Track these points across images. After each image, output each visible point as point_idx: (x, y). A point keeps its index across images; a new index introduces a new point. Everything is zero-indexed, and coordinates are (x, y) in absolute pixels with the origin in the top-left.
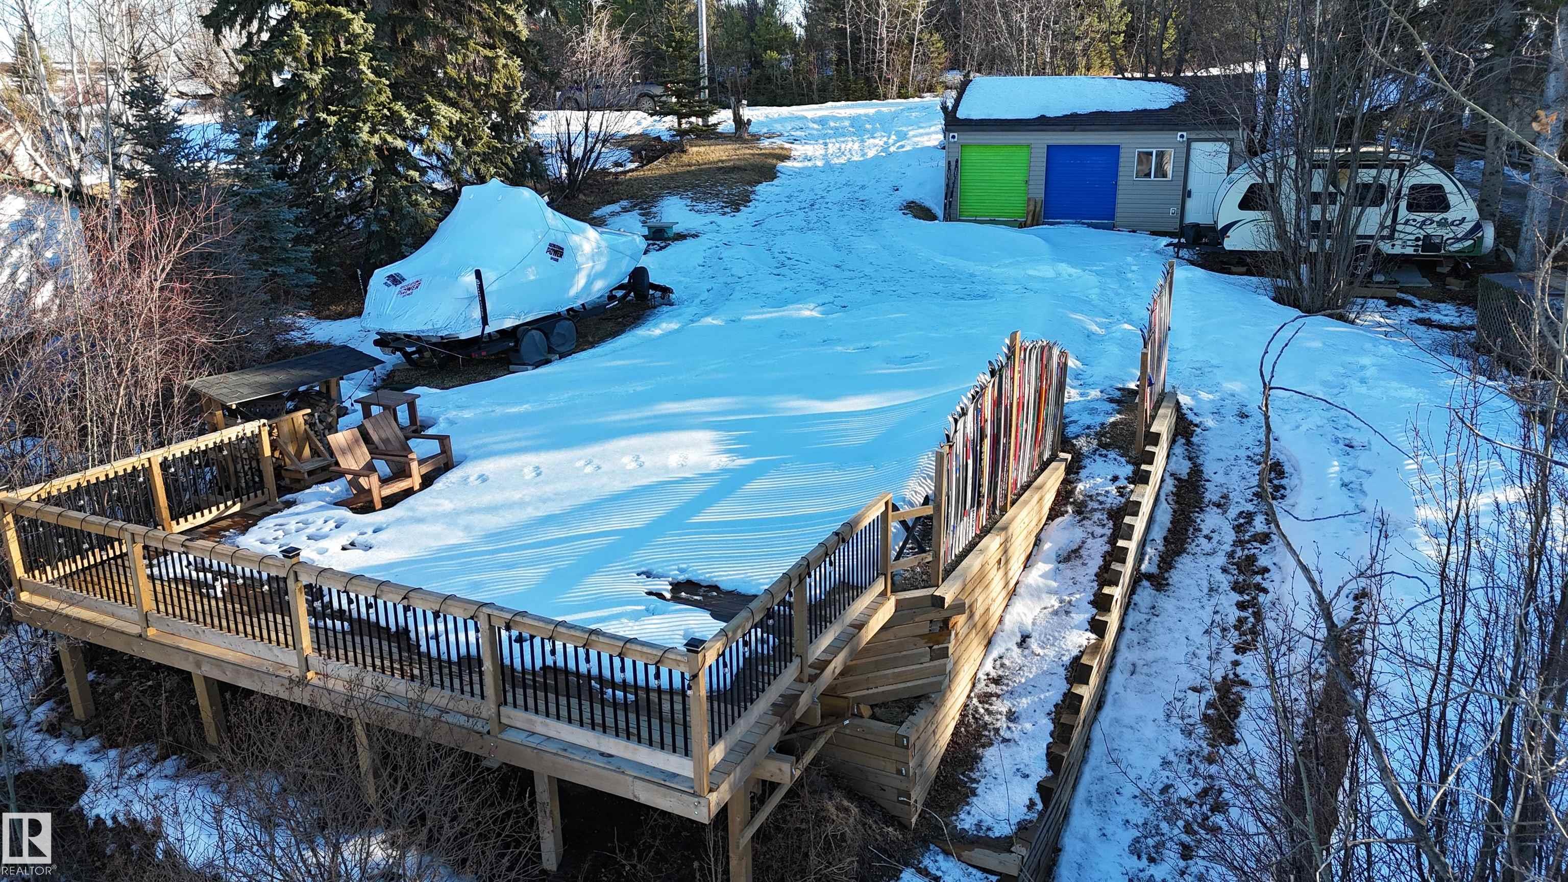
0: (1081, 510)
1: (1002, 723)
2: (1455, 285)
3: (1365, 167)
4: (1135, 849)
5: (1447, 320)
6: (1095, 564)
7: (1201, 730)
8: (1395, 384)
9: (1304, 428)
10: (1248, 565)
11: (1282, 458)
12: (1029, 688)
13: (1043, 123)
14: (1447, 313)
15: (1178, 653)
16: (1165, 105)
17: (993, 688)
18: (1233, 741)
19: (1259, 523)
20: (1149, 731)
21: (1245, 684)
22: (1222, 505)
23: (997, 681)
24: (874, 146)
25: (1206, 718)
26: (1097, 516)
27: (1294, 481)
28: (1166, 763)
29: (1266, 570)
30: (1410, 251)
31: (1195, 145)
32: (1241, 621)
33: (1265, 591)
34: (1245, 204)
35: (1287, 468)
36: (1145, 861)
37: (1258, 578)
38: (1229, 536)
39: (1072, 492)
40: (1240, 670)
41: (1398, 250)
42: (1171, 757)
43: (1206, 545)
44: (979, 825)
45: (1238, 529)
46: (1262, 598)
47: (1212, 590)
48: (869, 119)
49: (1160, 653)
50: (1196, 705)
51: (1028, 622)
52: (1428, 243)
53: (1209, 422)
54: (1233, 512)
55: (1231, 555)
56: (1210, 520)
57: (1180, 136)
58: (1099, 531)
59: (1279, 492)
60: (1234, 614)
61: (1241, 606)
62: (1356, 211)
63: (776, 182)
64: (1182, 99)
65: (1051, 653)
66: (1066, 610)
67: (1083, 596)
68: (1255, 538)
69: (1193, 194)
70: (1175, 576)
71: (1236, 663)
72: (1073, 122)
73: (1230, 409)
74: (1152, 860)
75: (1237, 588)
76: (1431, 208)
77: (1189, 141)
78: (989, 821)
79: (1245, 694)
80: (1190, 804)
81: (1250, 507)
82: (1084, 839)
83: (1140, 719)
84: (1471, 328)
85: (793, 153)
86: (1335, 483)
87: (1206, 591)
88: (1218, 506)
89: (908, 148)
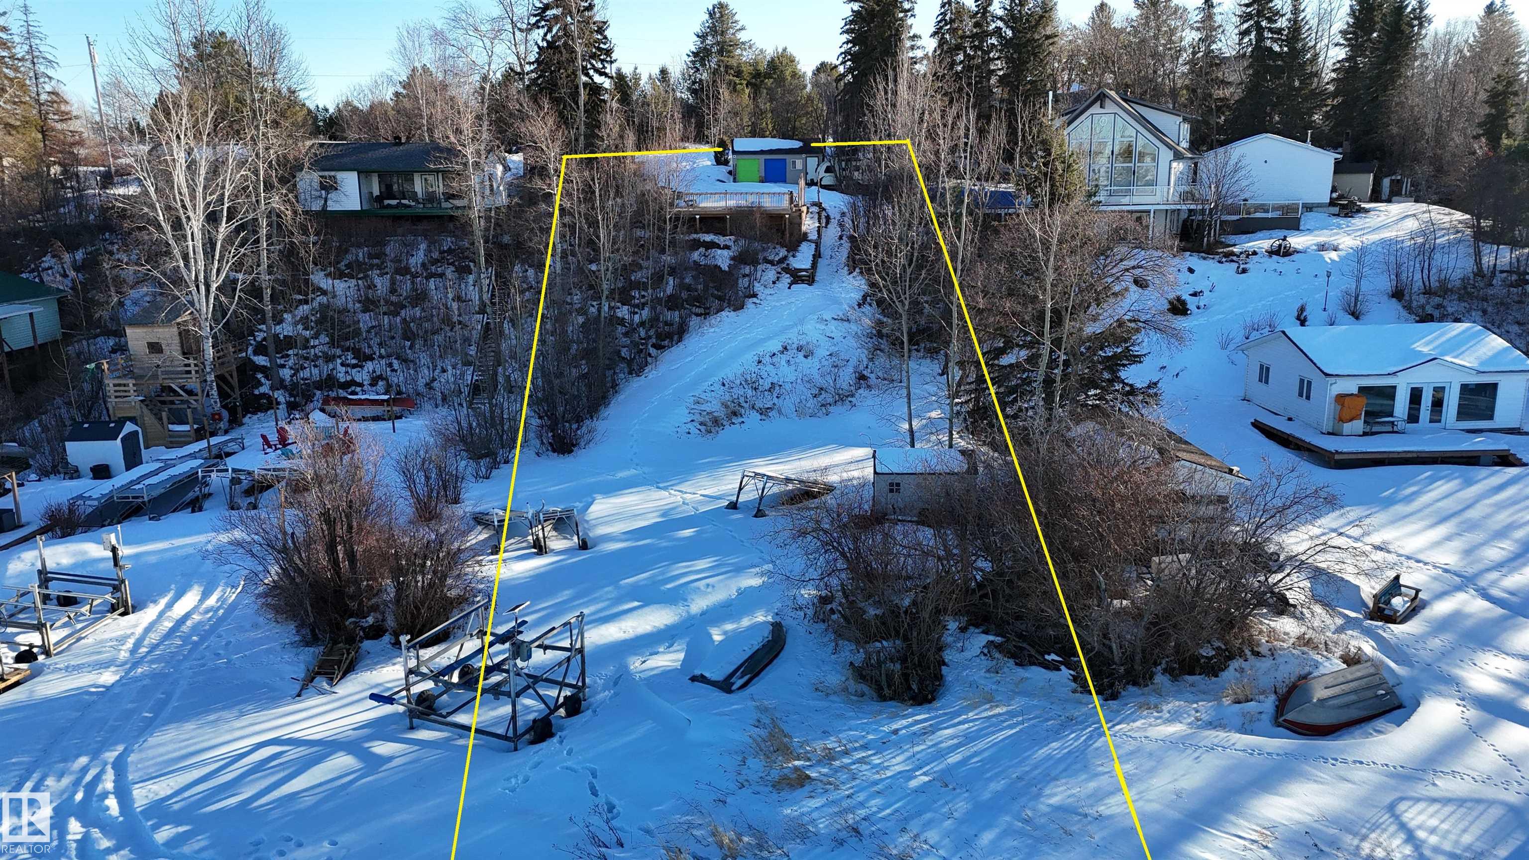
13: (762, 152)
34: (826, 172)
57: (804, 156)
72: (771, 152)
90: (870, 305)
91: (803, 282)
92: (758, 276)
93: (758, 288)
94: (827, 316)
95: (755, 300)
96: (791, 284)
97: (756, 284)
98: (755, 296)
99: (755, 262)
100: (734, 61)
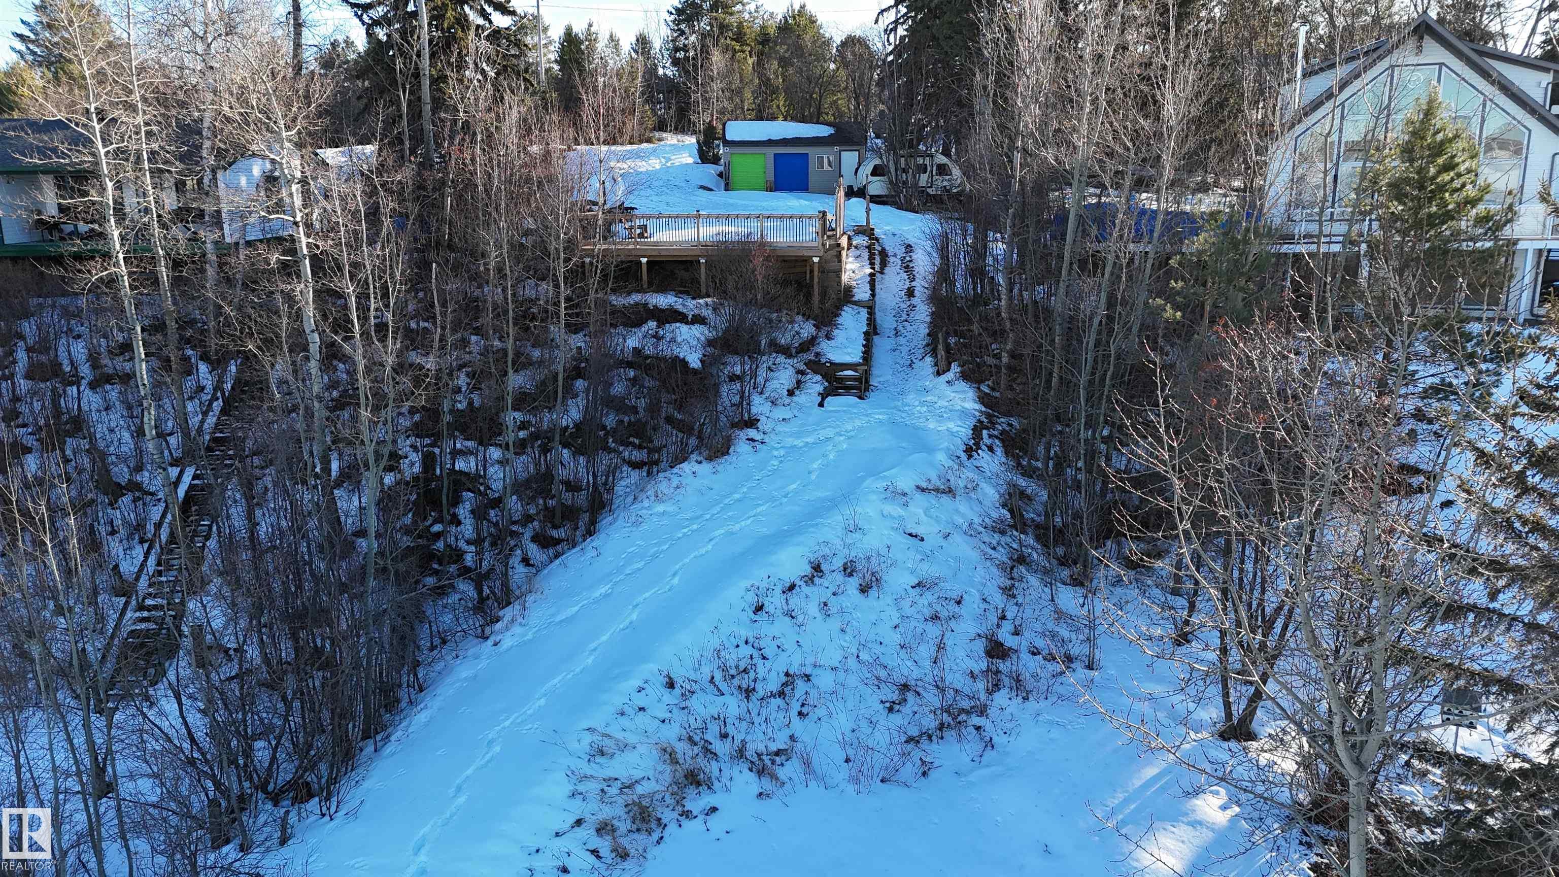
0: (856, 247)
1: (854, 285)
3: (920, 156)
4: (894, 313)
6: (867, 260)
7: (905, 295)
9: (915, 237)
12: (859, 282)
13: (770, 143)
15: (893, 285)
16: (827, 135)
18: (914, 296)
24: (656, 163)
26: (863, 248)
27: (917, 248)
28: (897, 304)
29: (913, 267)
30: (937, 192)
31: (844, 152)
32: (909, 277)
33: (914, 271)
34: (872, 175)
35: (913, 246)
37: (911, 269)
39: (852, 243)
41: (933, 191)
42: (898, 300)
43: (894, 265)
44: (859, 301)
45: (901, 260)
48: (639, 151)
49: (887, 280)
50: (902, 291)
52: (944, 189)
53: (883, 237)
54: (899, 257)
55: (901, 265)
56: (892, 259)
57: (836, 149)
58: (865, 253)
59: (912, 251)
60: (906, 276)
62: (919, 175)
64: (834, 132)
65: (863, 274)
66: (863, 267)
68: (908, 261)
69: (844, 175)
70: (885, 271)
71: (910, 284)
72: (784, 142)
73: (889, 234)
75: (905, 272)
76: (945, 174)
77: (840, 151)
79: (915, 289)
80: (906, 308)
82: (879, 308)
83: (886, 291)
87: (896, 273)
88: (894, 256)
90: (991, 449)
91: (848, 390)
92: (760, 379)
93: (759, 406)
94: (906, 482)
95: (752, 433)
96: (824, 396)
97: (757, 399)
98: (752, 423)
99: (752, 351)
100: (733, 20)
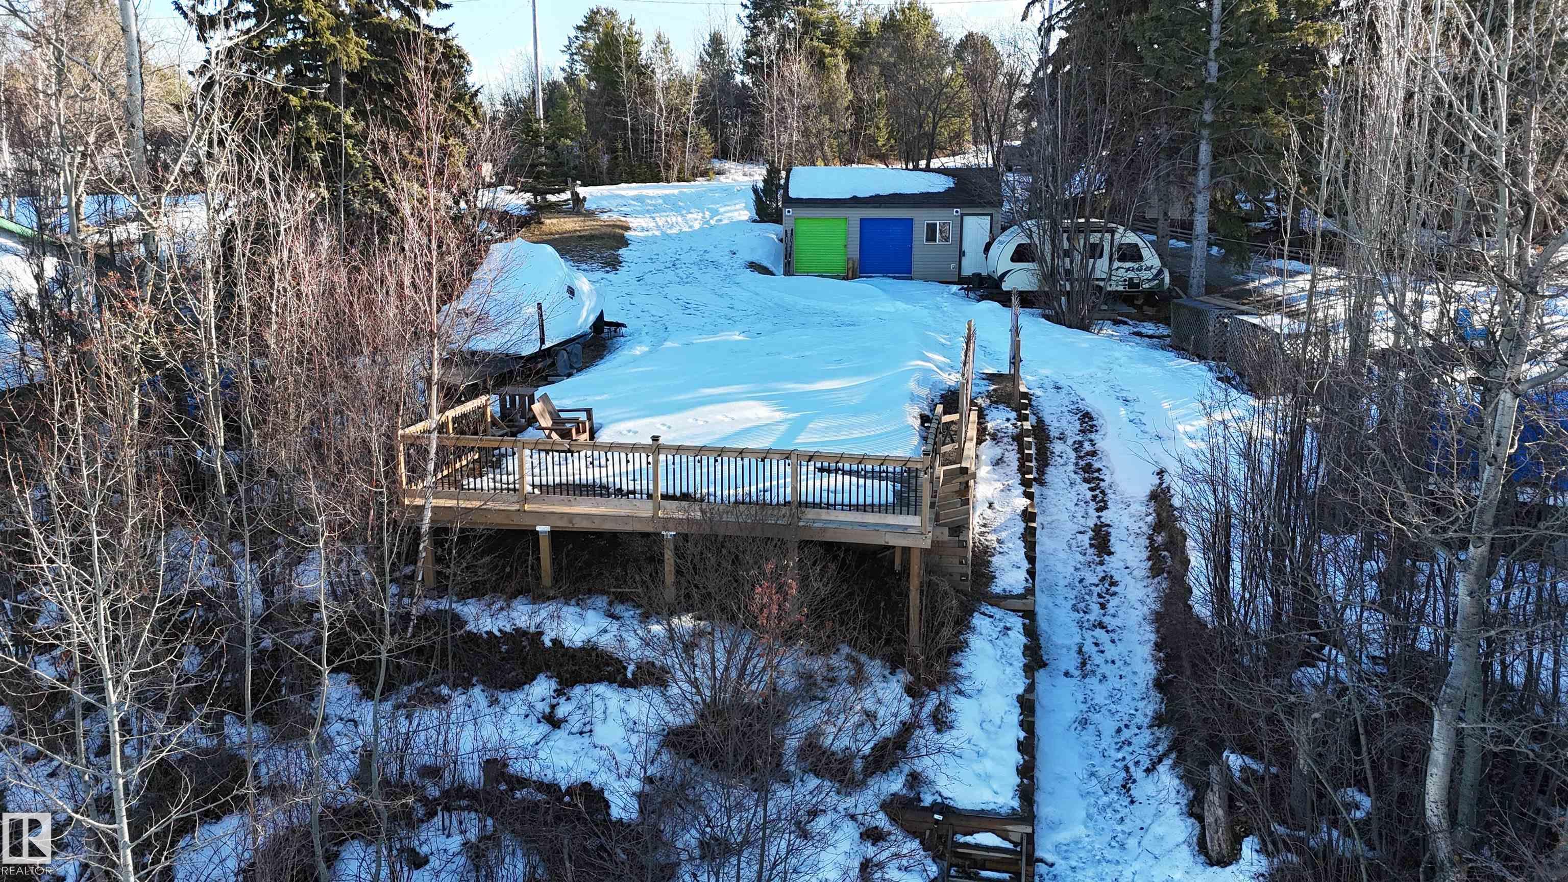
0: (994, 437)
1: (996, 545)
2: (1149, 311)
3: (1095, 232)
4: (1075, 608)
5: (1151, 332)
6: (1015, 465)
7: (1091, 551)
8: (1139, 366)
9: (1097, 392)
10: (1088, 468)
11: (1089, 410)
12: (1004, 527)
13: (855, 202)
14: (1149, 328)
15: (1065, 516)
16: (942, 190)
17: (983, 529)
18: (1110, 553)
19: (1087, 446)
20: (1062, 555)
21: (1109, 526)
22: (1062, 438)
23: (985, 526)
24: (696, 220)
25: (1091, 545)
26: (1005, 440)
27: (1101, 421)
28: (1076, 569)
29: (1099, 470)
30: (1121, 288)
31: (966, 218)
32: (1094, 498)
33: (1103, 480)
34: (1013, 260)
35: (1094, 415)
36: (1082, 614)
37: (1096, 474)
38: (1073, 455)
39: (985, 429)
40: (1102, 520)
41: (1114, 288)
42: (1079, 566)
43: (1062, 461)
44: (1004, 590)
45: (1076, 450)
46: (1102, 484)
47: (1072, 484)
48: (679, 198)
49: (1054, 518)
50: (1085, 540)
51: (989, 495)
52: (1131, 283)
53: (1038, 392)
54: (1070, 442)
55: (1077, 464)
56: (1057, 447)
57: (956, 212)
58: (1010, 448)
59: (1093, 429)
60: (1089, 495)
61: (1091, 489)
62: (1091, 261)
63: (630, 247)
64: (952, 185)
65: (1009, 509)
66: (1008, 489)
67: (1015, 480)
68: (1088, 454)
69: (967, 254)
70: (1048, 478)
71: (1099, 517)
72: (876, 201)
73: (1049, 385)
74: (1085, 612)
75: (1086, 480)
76: (1132, 259)
77: (962, 215)
78: (1008, 588)
79: (1110, 530)
80: (1097, 585)
81: (1079, 438)
82: (1046, 608)
83: (1055, 550)
84: (1168, 336)
85: (631, 225)
86: (1126, 420)
87: (1068, 483)
88: (1060, 439)
89: (725, 222)
100: (822, 15)
